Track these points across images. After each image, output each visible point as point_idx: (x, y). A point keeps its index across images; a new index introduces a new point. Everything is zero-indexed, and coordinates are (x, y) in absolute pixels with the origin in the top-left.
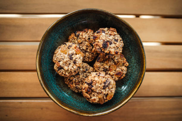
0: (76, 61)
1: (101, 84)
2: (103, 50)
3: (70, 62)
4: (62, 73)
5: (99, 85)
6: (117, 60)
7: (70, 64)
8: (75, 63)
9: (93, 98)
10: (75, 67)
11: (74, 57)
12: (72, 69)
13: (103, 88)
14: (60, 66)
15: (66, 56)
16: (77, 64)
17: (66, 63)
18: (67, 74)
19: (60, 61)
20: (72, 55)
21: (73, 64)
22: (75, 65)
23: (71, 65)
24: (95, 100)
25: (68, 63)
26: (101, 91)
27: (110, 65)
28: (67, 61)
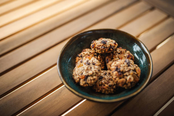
0: (94, 62)
1: (124, 64)
2: (105, 46)
3: (90, 66)
4: (91, 80)
5: (124, 65)
6: (119, 51)
7: (91, 68)
8: (94, 64)
9: (128, 78)
10: (96, 67)
11: (90, 61)
12: (96, 69)
13: (127, 65)
14: (85, 76)
15: (84, 66)
16: (96, 64)
17: (87, 69)
18: (94, 77)
19: (82, 73)
20: (88, 62)
21: (93, 66)
22: (95, 66)
23: (93, 68)
24: (130, 79)
25: (89, 68)
26: (128, 68)
27: (118, 57)
28: (88, 68)
